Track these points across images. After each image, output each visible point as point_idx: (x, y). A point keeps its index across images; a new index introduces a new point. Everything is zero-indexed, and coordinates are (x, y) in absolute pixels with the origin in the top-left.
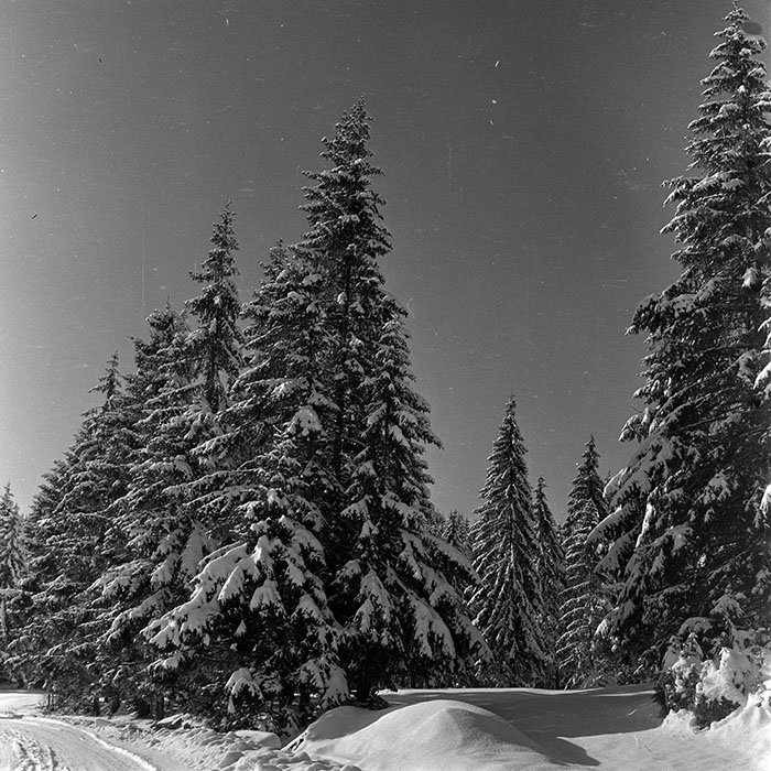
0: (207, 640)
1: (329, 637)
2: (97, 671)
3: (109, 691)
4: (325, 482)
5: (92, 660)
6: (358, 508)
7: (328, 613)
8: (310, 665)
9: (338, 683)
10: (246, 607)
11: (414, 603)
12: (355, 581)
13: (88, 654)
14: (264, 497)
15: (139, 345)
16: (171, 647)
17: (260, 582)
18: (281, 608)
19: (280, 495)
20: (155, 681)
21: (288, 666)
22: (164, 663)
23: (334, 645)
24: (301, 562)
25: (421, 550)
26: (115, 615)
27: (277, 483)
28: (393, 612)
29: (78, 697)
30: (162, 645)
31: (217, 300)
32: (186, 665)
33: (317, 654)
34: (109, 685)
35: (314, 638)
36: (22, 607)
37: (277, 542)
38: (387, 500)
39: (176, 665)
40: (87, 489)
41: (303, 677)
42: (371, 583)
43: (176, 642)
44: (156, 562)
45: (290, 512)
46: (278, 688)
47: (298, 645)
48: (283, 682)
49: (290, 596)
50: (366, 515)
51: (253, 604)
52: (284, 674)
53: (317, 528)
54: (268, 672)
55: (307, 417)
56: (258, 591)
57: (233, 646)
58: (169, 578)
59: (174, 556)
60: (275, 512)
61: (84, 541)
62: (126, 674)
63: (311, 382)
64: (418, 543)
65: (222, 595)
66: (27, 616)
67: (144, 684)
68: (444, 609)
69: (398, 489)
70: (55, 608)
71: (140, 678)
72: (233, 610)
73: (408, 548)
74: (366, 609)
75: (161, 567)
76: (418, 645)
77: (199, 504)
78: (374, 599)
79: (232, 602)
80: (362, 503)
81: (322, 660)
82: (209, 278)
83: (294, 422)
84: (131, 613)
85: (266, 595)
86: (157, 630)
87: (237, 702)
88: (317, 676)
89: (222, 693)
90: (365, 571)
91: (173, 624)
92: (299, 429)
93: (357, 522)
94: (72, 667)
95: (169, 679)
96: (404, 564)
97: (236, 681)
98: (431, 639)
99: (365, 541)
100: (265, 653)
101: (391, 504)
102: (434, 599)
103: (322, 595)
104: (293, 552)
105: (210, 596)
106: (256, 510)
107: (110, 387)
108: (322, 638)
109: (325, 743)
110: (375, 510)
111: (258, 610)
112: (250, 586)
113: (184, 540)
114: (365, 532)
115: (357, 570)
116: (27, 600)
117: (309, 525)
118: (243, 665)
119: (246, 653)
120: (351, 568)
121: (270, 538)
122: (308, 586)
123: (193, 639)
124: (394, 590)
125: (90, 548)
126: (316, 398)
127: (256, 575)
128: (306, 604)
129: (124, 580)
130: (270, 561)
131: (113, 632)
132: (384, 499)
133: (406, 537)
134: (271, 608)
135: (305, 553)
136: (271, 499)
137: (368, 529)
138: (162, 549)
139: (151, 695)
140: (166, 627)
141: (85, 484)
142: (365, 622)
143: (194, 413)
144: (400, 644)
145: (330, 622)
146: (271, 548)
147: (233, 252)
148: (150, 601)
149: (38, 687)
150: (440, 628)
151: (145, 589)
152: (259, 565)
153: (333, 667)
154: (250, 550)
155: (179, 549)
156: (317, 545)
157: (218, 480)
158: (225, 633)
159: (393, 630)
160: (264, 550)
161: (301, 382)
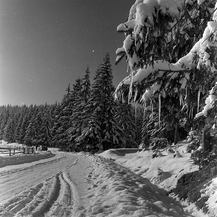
0: (84, 141)
1: (101, 141)
2: (69, 144)
3: (71, 148)
4: (102, 117)
5: (68, 142)
6: (106, 122)
7: (101, 137)
8: (98, 145)
9: (102, 147)
10: (89, 136)
11: (113, 136)
12: (105, 133)
13: (67, 142)
14: (92, 120)
15: (74, 85)
16: (79, 142)
17: (91, 133)
18: (94, 137)
19: (94, 121)
20: (77, 146)
21: (95, 145)
22: (78, 144)
23: (101, 142)
24: (97, 130)
25: (115, 128)
26: (71, 136)
27: (94, 119)
28: (110, 137)
29: (65, 149)
30: (78, 142)
31: (86, 84)
32: (81, 144)
33: (99, 143)
34: (71, 147)
35: (99, 141)
36: (54, 132)
37: (94, 127)
38: (110, 121)
39: (79, 144)
40: (65, 113)
41: (97, 146)
42: (107, 133)
43: (79, 141)
44: (77, 128)
45: (96, 123)
46: (93, 148)
47: (96, 142)
48: (94, 147)
49: (95, 135)
50: (107, 123)
51: (90, 136)
52: (94, 146)
53: (100, 125)
54: (92, 145)
55: (99, 108)
56: (90, 135)
57: (87, 142)
58: (79, 131)
59: (80, 127)
60: (93, 123)
61: (66, 122)
62: (73, 145)
63: (100, 102)
64: (115, 127)
65: (86, 135)
66: (55, 134)
67: (76, 147)
68: (118, 137)
69: (112, 119)
70: (61, 133)
71: (75, 146)
72: (87, 137)
73: (113, 128)
74: (106, 137)
75: (78, 129)
76: (113, 142)
77: (83, 121)
78: (107, 136)
79: (87, 136)
80: (107, 121)
81: (100, 144)
82: (85, 79)
83: (96, 109)
84: (74, 136)
85: (92, 135)
86: (77, 139)
87: (88, 149)
88: (99, 146)
89: (86, 148)
90: (107, 131)
91: (79, 139)
92: (97, 110)
93: (105, 124)
94: (64, 144)
95: (79, 146)
96: (112, 130)
97: (87, 147)
98: (115, 141)
99: (107, 127)
100: (92, 143)
101: (111, 121)
102: (116, 135)
103: (100, 135)
104: (96, 129)
105: (84, 135)
106: (91, 122)
107: (69, 90)
108: (100, 141)
109: (98, 154)
110: (108, 122)
111: (90, 137)
112: (90, 134)
113: (82, 125)
114: (107, 126)
115: (106, 131)
116: (55, 131)
117: (99, 125)
118: (89, 144)
119: (89, 143)
120: (105, 131)
121: (93, 127)
122: (98, 134)
123: (82, 141)
124: (110, 134)
125: (66, 123)
126: (100, 105)
127: (90, 132)
128: (97, 136)
129: (72, 131)
130: (92, 130)
131: (71, 139)
132: (110, 120)
133: (113, 126)
134: (93, 137)
135: (98, 129)
136: (93, 121)
137: (107, 125)
138: (78, 126)
139: (77, 148)
140: (78, 139)
141: (65, 112)
142: (106, 139)
143: (83, 104)
144: (111, 142)
145: (101, 139)
146: (93, 128)
147: (89, 74)
148: (76, 134)
149: (58, 147)
150: (117, 140)
151: (76, 132)
152: (91, 131)
153: (101, 145)
154: (90, 128)
155: (81, 126)
156: (99, 128)
157: (86, 117)
158: (86, 140)
159: (110, 140)
160: (92, 129)
161: (98, 102)
